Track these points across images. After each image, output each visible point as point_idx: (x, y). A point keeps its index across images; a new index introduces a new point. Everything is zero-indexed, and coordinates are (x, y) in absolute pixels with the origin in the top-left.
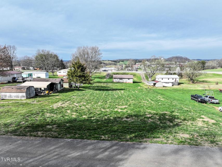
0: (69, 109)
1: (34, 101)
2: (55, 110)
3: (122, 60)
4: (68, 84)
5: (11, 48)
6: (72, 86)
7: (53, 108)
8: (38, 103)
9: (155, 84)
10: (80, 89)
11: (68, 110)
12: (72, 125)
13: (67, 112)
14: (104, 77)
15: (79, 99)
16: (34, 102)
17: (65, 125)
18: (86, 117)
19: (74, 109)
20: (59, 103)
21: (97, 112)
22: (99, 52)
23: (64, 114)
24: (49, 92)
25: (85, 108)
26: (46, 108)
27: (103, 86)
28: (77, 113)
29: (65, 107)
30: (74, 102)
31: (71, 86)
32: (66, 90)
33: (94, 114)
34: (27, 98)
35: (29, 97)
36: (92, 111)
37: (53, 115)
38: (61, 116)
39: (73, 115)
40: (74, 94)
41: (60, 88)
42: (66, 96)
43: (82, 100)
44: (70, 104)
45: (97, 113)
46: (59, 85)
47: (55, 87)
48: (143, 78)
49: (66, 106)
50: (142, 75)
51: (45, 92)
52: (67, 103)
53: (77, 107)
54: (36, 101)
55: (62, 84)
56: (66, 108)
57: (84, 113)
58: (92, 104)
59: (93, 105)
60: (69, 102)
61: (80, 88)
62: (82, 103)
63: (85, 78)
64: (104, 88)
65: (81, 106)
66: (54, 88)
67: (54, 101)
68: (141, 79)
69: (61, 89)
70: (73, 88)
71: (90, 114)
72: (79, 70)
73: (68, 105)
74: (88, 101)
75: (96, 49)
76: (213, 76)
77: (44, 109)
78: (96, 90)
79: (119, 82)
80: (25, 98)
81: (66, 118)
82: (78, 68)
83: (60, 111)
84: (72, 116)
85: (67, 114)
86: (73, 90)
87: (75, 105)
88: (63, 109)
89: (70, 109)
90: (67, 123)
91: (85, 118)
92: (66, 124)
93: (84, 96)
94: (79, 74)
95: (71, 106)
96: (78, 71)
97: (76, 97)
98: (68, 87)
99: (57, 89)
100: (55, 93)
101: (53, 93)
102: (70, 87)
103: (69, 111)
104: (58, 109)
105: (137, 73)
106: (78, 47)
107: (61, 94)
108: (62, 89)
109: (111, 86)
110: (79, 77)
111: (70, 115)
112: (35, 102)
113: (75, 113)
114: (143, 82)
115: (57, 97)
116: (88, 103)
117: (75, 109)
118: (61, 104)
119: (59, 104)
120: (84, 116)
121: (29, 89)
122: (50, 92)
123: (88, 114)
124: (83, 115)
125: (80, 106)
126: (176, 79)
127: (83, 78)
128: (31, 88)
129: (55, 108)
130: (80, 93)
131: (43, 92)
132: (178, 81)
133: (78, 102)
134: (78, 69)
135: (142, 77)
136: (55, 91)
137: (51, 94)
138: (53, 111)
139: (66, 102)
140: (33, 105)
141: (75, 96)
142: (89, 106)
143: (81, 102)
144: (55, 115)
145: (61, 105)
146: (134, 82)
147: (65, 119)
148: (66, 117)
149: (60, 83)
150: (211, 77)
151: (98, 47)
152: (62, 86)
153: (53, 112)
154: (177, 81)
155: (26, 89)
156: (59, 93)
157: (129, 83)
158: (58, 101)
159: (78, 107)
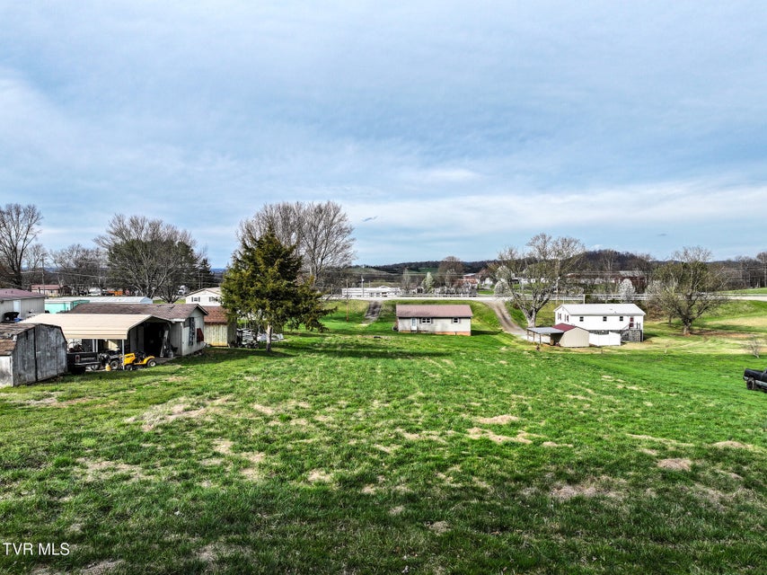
0: (226, 432)
1: (49, 396)
2: (147, 440)
3: (413, 266)
4: (223, 331)
5: (21, 216)
6: (240, 339)
7: (136, 428)
8: (65, 405)
9: (556, 337)
10: (276, 353)
11: (222, 435)
12: (247, 552)
13: (216, 449)
14: (359, 317)
15: (274, 387)
16: (48, 401)
17: (187, 553)
18: (327, 478)
19: (255, 431)
20: (176, 403)
21: (381, 447)
22: (341, 223)
23: (194, 460)
24: (136, 361)
25: (312, 426)
26: (98, 430)
27: (362, 342)
28: (273, 452)
29: (204, 423)
30: (252, 399)
31: (236, 341)
32: (216, 355)
33: (373, 461)
34: (20, 382)
35: (30, 376)
36: (353, 442)
37: (124, 468)
38: (173, 478)
39: (248, 465)
40: (253, 369)
41: (191, 343)
42: (214, 375)
43: (289, 389)
44: (232, 408)
45: (383, 454)
46: (185, 332)
47: (169, 340)
48: (505, 319)
49: (209, 419)
50: (498, 307)
51: (117, 359)
52: (217, 402)
53: (268, 420)
54: (60, 394)
55: (199, 330)
56: (212, 430)
57: (313, 456)
58: (341, 408)
59: (349, 410)
60: (229, 397)
61: (274, 349)
62: (294, 402)
63: (296, 302)
64: (370, 350)
65: (290, 419)
66: (161, 345)
67: (156, 393)
68: (497, 323)
69: (196, 347)
70: (243, 346)
71: (349, 457)
72: (270, 270)
73: (220, 412)
74: (321, 396)
75: (332, 213)
76: (756, 311)
77: (81, 436)
78: (341, 354)
79: (418, 332)
80: (10, 384)
81: (207, 485)
82: (269, 263)
83: (173, 446)
84: (245, 473)
85: (216, 462)
86: (244, 354)
87: (261, 414)
88: (192, 435)
89: (230, 434)
90: (208, 531)
91: (320, 483)
92: (199, 547)
93: (297, 374)
94: (271, 285)
95: (236, 416)
96: (266, 273)
97: (259, 378)
98: (226, 343)
99: (175, 350)
100: (163, 364)
101: (157, 365)
102: (231, 343)
103: (224, 446)
104: (167, 435)
105: (478, 302)
106: (266, 207)
107: (191, 368)
108: (200, 351)
109: (394, 344)
110: (271, 298)
111: (228, 469)
112: (52, 402)
113: (262, 454)
114: (506, 332)
115: (172, 379)
116: (320, 405)
117: (257, 431)
118: (189, 406)
119: (176, 410)
120: (315, 476)
121: (32, 337)
122: (142, 360)
123: (337, 460)
124: (306, 465)
125: (282, 415)
126: (632, 320)
127: (290, 304)
128: (43, 333)
129: (147, 429)
130: (275, 365)
131: (112, 357)
132: (642, 326)
133: (272, 401)
134: (265, 264)
135: (499, 315)
136: (166, 356)
137: (145, 366)
138: (135, 442)
139: (211, 398)
140: (31, 415)
141: (255, 374)
142: (330, 418)
143: (285, 398)
144: (138, 468)
145: (185, 415)
146: (474, 333)
147: (194, 499)
148: (205, 484)
149: (190, 322)
150: (746, 313)
151: (339, 206)
152: (200, 338)
153: (130, 448)
154: (635, 326)
155: (15, 337)
156: (184, 364)
157: (456, 336)
158: (174, 395)
159: (272, 424)
